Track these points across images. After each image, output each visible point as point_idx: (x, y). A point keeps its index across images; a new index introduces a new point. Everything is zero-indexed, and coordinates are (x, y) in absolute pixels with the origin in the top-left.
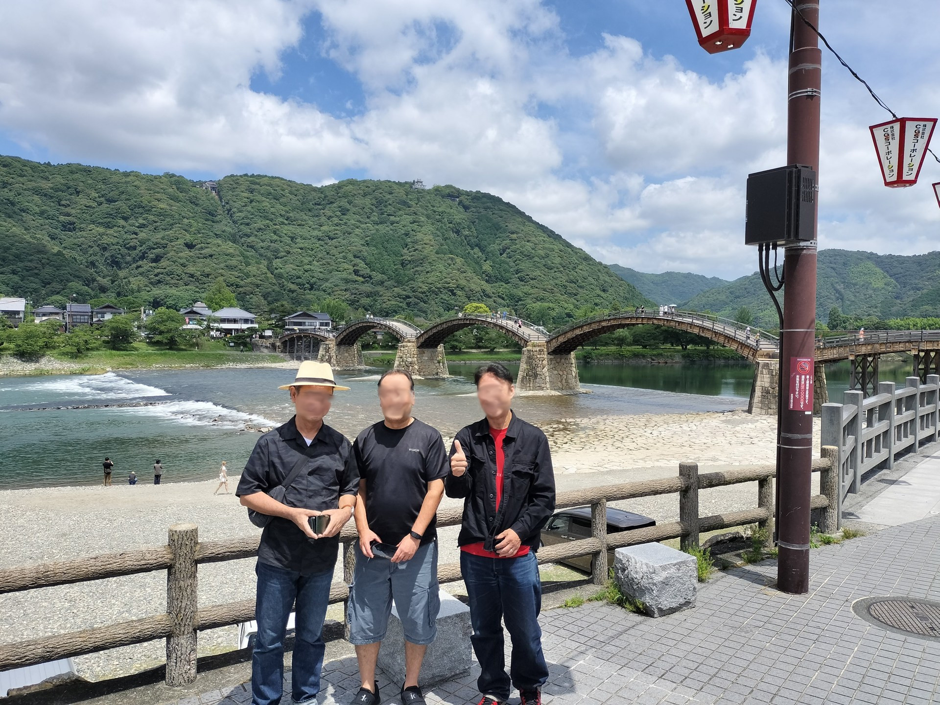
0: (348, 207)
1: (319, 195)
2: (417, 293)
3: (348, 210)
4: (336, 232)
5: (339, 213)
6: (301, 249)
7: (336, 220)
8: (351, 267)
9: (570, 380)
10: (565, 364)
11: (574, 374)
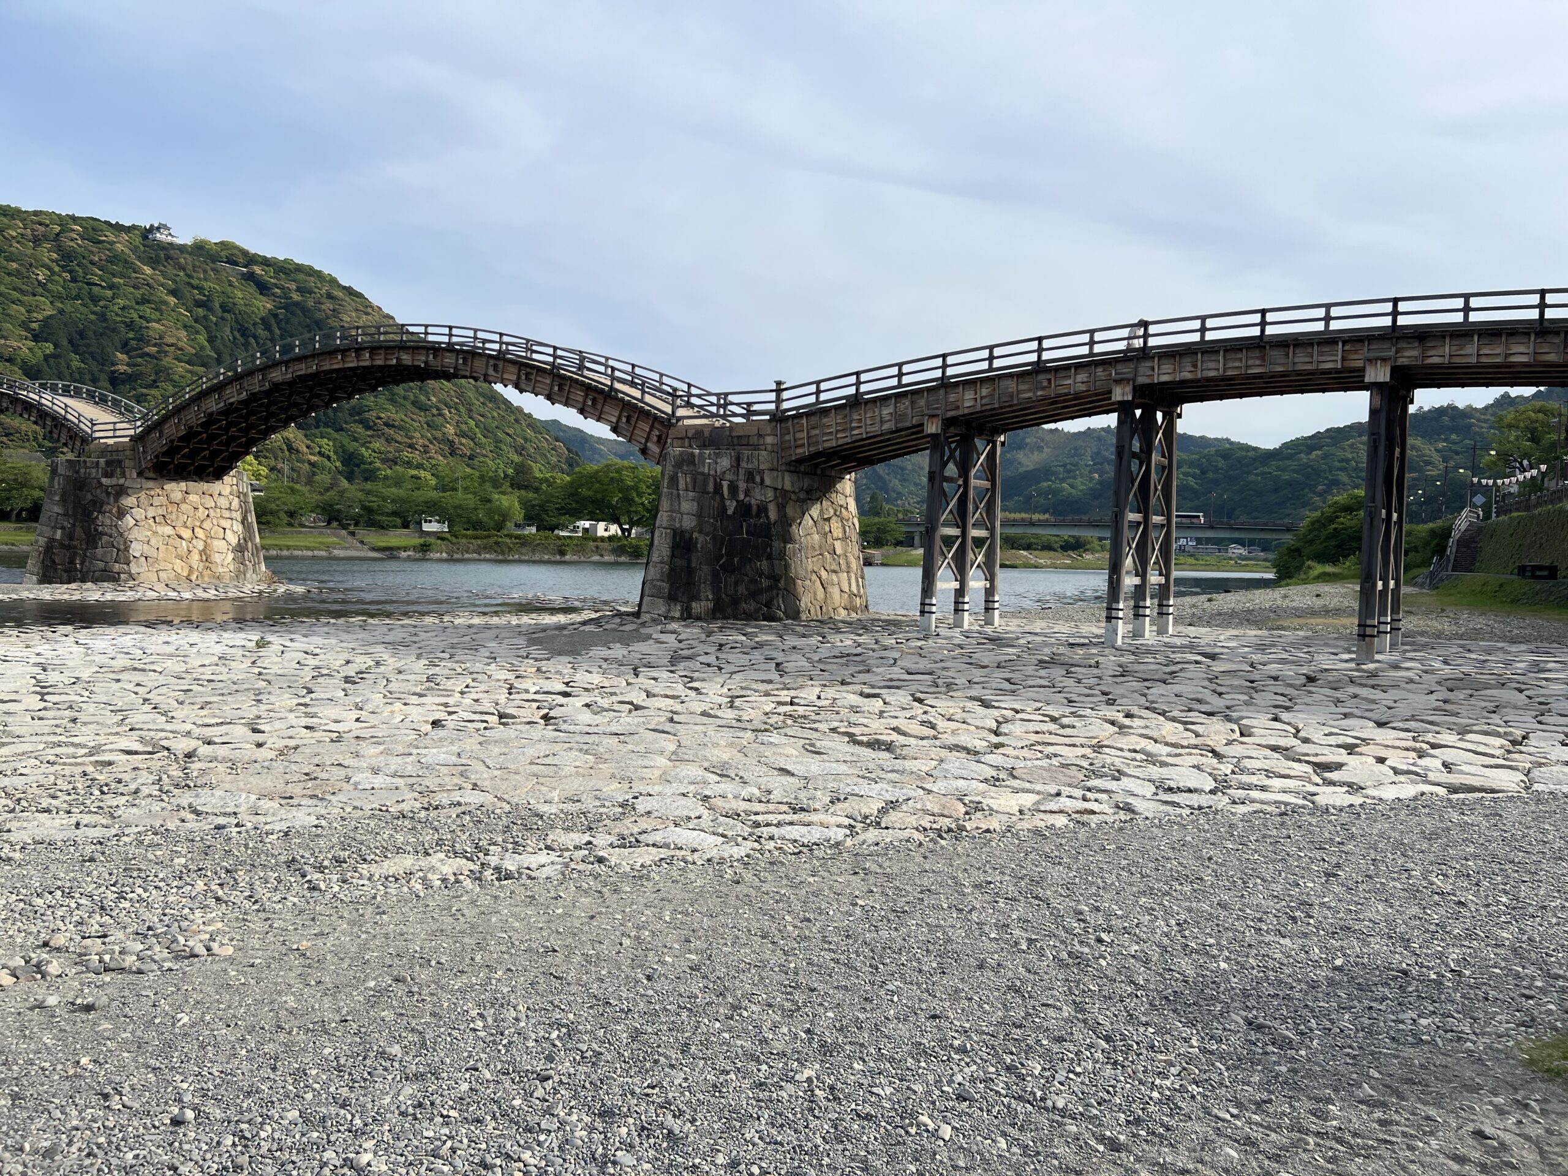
9: (217, 555)
10: (201, 509)
11: (233, 540)
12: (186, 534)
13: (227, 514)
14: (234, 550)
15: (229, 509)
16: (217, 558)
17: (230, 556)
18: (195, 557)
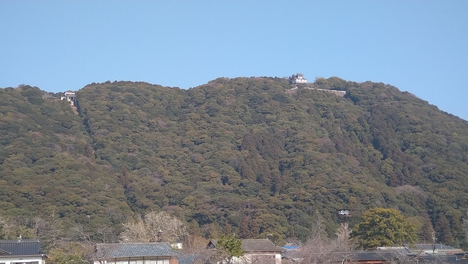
0: (218, 107)
1: (186, 97)
2: (299, 202)
3: (217, 111)
4: (203, 136)
5: (207, 115)
6: (162, 157)
7: (204, 123)
8: (219, 175)
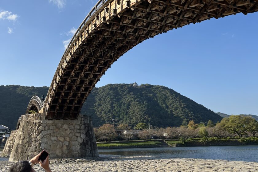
9: (73, 147)
10: (69, 130)
11: (80, 141)
12: (62, 139)
13: (78, 131)
14: (81, 145)
15: (80, 129)
16: (74, 148)
17: (79, 147)
18: (65, 148)
